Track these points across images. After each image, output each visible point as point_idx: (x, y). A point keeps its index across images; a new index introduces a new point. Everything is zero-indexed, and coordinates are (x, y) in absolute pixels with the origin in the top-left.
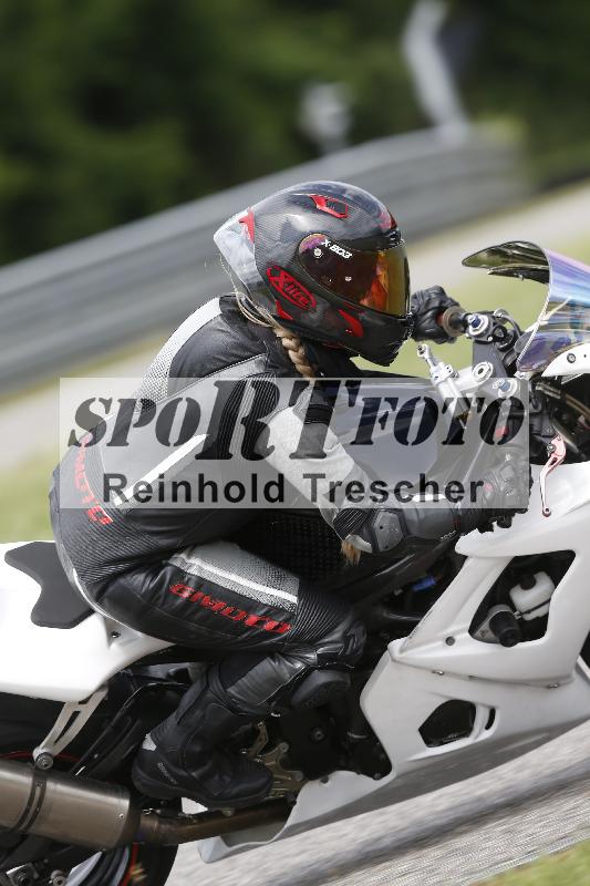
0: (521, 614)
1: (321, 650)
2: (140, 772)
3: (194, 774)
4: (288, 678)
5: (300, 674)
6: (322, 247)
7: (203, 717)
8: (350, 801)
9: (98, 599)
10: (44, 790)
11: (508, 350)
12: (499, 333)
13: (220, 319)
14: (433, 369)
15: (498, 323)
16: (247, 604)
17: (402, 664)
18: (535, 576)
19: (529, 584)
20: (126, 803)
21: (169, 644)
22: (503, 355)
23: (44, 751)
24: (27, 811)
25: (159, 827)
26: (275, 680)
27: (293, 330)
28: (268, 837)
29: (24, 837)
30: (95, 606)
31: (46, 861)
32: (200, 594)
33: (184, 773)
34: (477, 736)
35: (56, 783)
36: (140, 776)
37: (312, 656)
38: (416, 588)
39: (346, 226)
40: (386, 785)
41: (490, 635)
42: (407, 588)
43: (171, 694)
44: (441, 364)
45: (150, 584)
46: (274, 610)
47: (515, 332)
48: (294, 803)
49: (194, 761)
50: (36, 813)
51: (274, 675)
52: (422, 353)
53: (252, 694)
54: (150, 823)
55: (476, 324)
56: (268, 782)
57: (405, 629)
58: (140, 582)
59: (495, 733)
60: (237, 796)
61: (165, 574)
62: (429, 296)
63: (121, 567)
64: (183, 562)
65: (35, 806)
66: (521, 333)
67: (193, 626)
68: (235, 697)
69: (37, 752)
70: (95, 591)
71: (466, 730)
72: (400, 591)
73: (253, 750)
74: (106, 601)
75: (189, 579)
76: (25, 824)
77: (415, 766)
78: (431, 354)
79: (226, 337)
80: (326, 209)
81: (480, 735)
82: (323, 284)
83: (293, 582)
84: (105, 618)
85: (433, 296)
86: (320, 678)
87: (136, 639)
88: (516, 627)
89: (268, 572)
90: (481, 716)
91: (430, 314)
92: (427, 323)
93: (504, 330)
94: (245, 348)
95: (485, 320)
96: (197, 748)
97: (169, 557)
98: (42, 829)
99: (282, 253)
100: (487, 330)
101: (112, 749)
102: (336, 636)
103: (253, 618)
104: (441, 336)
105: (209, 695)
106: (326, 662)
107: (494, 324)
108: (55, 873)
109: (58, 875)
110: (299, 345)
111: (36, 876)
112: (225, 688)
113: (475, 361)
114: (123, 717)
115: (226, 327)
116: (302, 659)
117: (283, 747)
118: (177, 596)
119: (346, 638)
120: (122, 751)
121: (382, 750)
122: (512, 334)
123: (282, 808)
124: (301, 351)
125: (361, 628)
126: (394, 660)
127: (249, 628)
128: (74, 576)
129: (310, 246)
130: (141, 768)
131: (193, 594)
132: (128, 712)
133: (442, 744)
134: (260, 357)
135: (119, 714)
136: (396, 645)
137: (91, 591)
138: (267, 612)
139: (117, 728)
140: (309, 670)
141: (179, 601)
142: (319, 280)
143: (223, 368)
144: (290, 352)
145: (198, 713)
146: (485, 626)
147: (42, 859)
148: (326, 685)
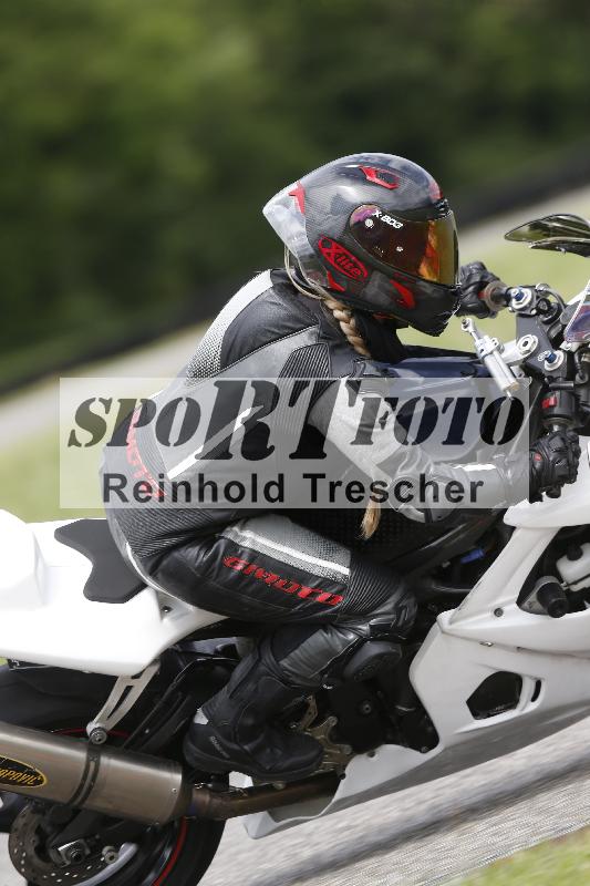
0: (568, 585)
1: (373, 622)
2: (192, 746)
3: (246, 747)
4: (341, 650)
5: (352, 646)
6: (374, 218)
7: (256, 690)
8: (394, 776)
9: (152, 573)
10: (98, 764)
11: (553, 322)
12: (544, 306)
13: (271, 291)
14: (478, 342)
15: (542, 296)
16: (300, 576)
17: (453, 635)
18: (582, 547)
19: (575, 555)
20: (178, 778)
21: (223, 618)
22: (547, 328)
23: (98, 725)
24: (81, 786)
25: (210, 802)
26: (328, 652)
27: (344, 302)
28: (315, 812)
29: (77, 811)
30: (148, 580)
31: (97, 837)
32: (254, 566)
33: (236, 747)
34: (524, 708)
35: (110, 758)
36: (192, 750)
37: (365, 628)
38: (465, 560)
39: (397, 196)
40: (434, 758)
41: (538, 606)
42: (455, 560)
43: (219, 670)
44: (486, 337)
45: (204, 558)
46: (327, 582)
47: (558, 305)
48: (343, 776)
49: (248, 734)
50: (90, 788)
51: (327, 646)
52: (466, 327)
53: (305, 667)
54: (202, 797)
55: (519, 297)
56: (318, 756)
57: (454, 601)
58: (194, 555)
59: (542, 704)
60: (290, 768)
61: (218, 548)
62: (470, 270)
63: (174, 540)
64: (237, 535)
65: (90, 781)
66: (565, 306)
67: (246, 599)
68: (287, 670)
69: (90, 727)
70: (150, 564)
71: (512, 702)
72: (448, 563)
73: (302, 724)
74: (159, 575)
75: (242, 552)
76: (80, 799)
77: (463, 738)
78: (475, 328)
79: (279, 309)
80: (377, 180)
81: (526, 707)
82: (375, 254)
83: (345, 555)
84: (157, 592)
85: (474, 271)
86: (373, 649)
87: (187, 613)
88: (563, 598)
89: (320, 544)
90: (528, 688)
91: (471, 289)
92: (469, 297)
93: (548, 303)
94: (298, 320)
95: (528, 294)
96: (250, 721)
97: (222, 531)
98: (98, 803)
99: (333, 225)
100: (530, 303)
101: (162, 725)
102: (388, 607)
103: (306, 590)
104: (483, 311)
105: (262, 668)
106: (378, 634)
107: (538, 297)
108: (106, 848)
109: (109, 851)
110: (351, 316)
111: (88, 852)
112: (278, 662)
113: (519, 335)
114: (173, 693)
115: (277, 299)
116: (354, 630)
117: (332, 721)
118: (231, 569)
119: (398, 610)
120: (173, 726)
121: (430, 723)
122: (556, 307)
123: (330, 782)
124: (352, 321)
125: (412, 600)
126: (443, 632)
127: (303, 600)
128: (128, 551)
129: (361, 218)
130: (194, 742)
131: (246, 566)
132: (179, 688)
133: (489, 716)
134: (311, 329)
135: (170, 689)
136: (445, 617)
137: (145, 565)
138: (321, 583)
139: (168, 703)
140: (361, 642)
141: (232, 574)
142: (370, 251)
143: (275, 340)
144: (342, 324)
145: (250, 686)
146: (533, 597)
147: (94, 836)
148: (380, 656)
